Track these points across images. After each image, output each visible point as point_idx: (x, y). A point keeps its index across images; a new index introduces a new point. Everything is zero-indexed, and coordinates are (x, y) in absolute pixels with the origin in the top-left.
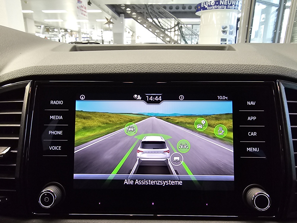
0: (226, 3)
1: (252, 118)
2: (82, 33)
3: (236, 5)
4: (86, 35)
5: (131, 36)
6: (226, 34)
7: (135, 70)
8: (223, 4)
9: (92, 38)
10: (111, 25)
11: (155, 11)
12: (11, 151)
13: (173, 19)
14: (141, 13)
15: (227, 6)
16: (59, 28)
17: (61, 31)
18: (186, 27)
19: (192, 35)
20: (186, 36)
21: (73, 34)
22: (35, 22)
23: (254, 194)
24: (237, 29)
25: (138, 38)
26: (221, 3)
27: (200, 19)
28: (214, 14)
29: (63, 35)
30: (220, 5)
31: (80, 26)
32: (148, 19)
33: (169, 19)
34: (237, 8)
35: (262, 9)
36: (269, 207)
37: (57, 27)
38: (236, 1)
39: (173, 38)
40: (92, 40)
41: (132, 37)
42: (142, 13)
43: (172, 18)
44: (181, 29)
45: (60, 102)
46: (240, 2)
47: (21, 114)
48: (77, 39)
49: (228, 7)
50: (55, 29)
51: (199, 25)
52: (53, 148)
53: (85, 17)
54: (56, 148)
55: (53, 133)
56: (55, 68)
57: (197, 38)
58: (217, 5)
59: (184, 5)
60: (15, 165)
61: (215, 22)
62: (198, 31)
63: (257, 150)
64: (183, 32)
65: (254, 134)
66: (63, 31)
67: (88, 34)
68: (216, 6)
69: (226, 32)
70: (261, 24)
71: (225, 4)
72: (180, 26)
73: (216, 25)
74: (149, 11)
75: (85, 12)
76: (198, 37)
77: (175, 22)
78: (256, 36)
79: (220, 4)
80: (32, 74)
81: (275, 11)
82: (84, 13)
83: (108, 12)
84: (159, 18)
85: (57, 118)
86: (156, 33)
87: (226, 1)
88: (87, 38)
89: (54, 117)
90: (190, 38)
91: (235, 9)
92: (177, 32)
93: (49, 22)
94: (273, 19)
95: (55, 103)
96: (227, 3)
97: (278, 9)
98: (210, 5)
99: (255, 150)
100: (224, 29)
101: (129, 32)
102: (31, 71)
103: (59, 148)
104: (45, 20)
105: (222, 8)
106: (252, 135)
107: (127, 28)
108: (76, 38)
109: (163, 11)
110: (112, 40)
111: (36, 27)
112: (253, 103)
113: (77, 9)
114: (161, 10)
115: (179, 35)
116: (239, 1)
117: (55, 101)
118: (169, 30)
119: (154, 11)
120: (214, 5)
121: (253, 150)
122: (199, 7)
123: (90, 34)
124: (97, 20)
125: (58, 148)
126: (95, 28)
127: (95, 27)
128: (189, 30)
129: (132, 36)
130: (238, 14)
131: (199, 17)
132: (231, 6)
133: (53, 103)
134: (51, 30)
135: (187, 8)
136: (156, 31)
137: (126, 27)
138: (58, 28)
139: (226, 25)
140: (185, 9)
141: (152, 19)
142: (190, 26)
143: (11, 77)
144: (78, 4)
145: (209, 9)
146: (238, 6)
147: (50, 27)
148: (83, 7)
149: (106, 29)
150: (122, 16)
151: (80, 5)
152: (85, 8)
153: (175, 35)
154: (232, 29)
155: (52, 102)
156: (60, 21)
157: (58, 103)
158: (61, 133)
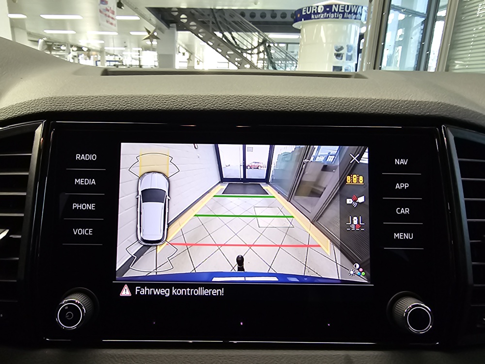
0: (342, 10)
1: (402, 185)
2: (106, 53)
3: (358, 12)
4: (113, 57)
5: (187, 61)
6: (342, 59)
7: (215, 105)
8: (337, 10)
9: (123, 63)
10: (155, 42)
11: (227, 19)
12: (11, 236)
13: (257, 33)
14: (203, 22)
15: (343, 13)
16: (68, 44)
17: (71, 49)
18: (276, 47)
19: (285, 60)
20: (276, 62)
21: (92, 55)
22: (29, 34)
23: (406, 307)
24: (359, 51)
25: (198, 64)
26: (335, 10)
27: (299, 34)
28: (322, 27)
29: (75, 56)
30: (332, 13)
31: (103, 42)
32: (215, 33)
33: (249, 33)
34: (359, 18)
35: (399, 21)
36: (431, 327)
37: (65, 43)
38: (357, 7)
39: (256, 64)
40: (123, 65)
41: (189, 62)
42: (206, 23)
43: (255, 32)
44: (269, 50)
45: (92, 157)
46: (365, 8)
47: (28, 175)
48: (98, 62)
49: (345, 16)
50: (61, 46)
51: (299, 43)
52: (80, 232)
53: (113, 27)
54: (83, 232)
55: (79, 208)
56: (84, 100)
57: (295, 65)
58: (328, 12)
59: (273, 10)
60: (18, 259)
61: (324, 40)
62: (295, 53)
63: (411, 237)
64: (271, 55)
65: (406, 211)
66: (75, 49)
67: (117, 55)
68: (325, 14)
69: (341, 56)
70: (397, 44)
71: (340, 11)
72: (267, 45)
73: (325, 45)
74: (218, 20)
75: (112, 18)
76: (297, 63)
77: (259, 39)
78: (389, 63)
79: (333, 11)
80: (47, 109)
81: (420, 24)
82: (111, 20)
83: (150, 20)
84: (233, 31)
85: (87, 182)
86: (228, 55)
87: (342, 7)
88: (115, 61)
89: (81, 181)
90: (282, 65)
91: (355, 19)
92: (261, 55)
93: (52, 34)
94: (416, 36)
95: (84, 158)
96: (344, 9)
97: (424, 20)
98: (316, 12)
99: (407, 236)
100: (337, 51)
101: (184, 54)
102: (45, 105)
103: (90, 232)
104: (45, 31)
105: (335, 16)
106: (403, 213)
107: (180, 47)
108: (96, 62)
109: (239, 20)
110: (155, 66)
111: (29, 42)
112: (403, 162)
113: (100, 13)
114: (236, 19)
115: (265, 60)
116: (362, 7)
117: (83, 155)
118: (249, 52)
119: (225, 19)
120: (323, 13)
121: (403, 237)
122: (299, 16)
123: (119, 55)
124: (132, 33)
125: (88, 232)
126: (128, 46)
127: (128, 44)
128: (281, 51)
129: (189, 59)
130: (361, 27)
131: (298, 31)
132: (350, 15)
133: (80, 158)
134: (54, 48)
135: (279, 16)
136: (228, 53)
137: (180, 45)
138: (66, 45)
139: (341, 45)
140: (276, 18)
141: (223, 34)
142: (284, 45)
143: (11, 114)
144: (102, 5)
145: (315, 19)
146: (361, 15)
147: (53, 43)
148: (110, 11)
149: (147, 48)
150: (172, 27)
151: (104, 7)
152: (113, 13)
153: (259, 59)
154: (350, 52)
155: (78, 156)
156: (69, 32)
157: (87, 158)
158: (93, 206)
